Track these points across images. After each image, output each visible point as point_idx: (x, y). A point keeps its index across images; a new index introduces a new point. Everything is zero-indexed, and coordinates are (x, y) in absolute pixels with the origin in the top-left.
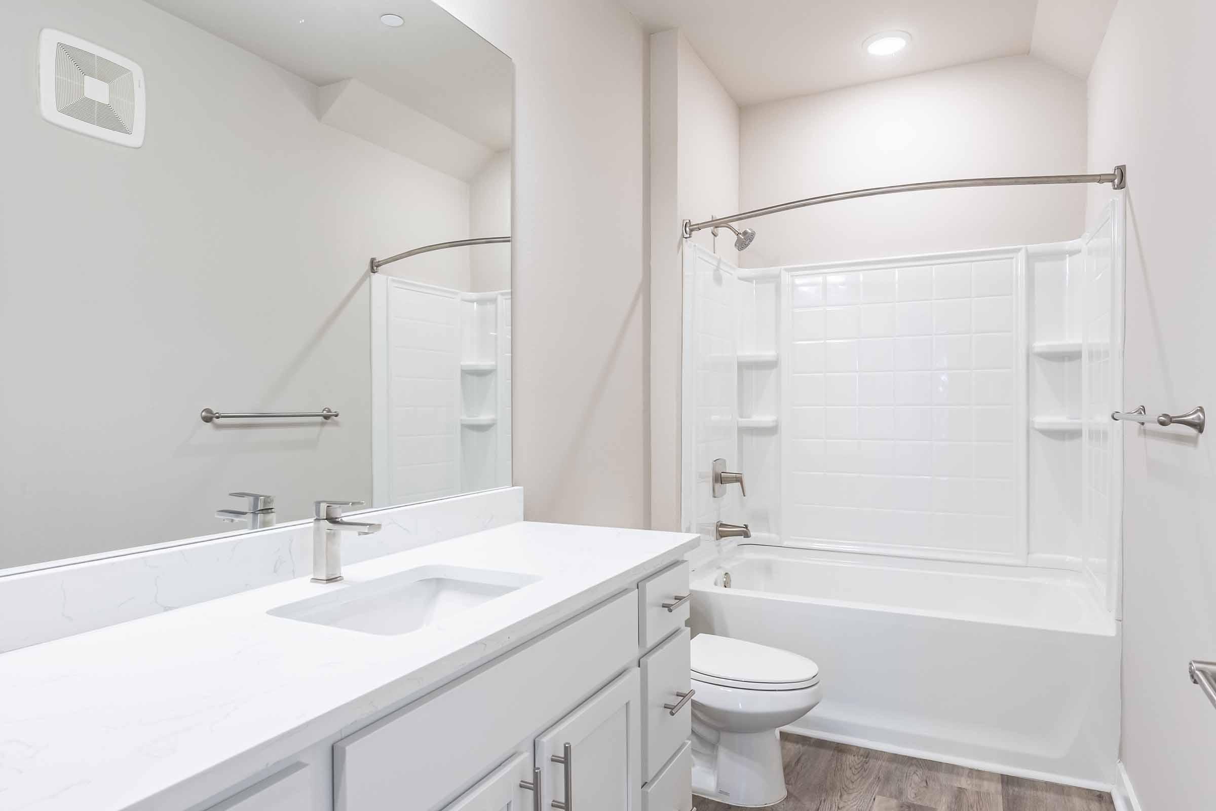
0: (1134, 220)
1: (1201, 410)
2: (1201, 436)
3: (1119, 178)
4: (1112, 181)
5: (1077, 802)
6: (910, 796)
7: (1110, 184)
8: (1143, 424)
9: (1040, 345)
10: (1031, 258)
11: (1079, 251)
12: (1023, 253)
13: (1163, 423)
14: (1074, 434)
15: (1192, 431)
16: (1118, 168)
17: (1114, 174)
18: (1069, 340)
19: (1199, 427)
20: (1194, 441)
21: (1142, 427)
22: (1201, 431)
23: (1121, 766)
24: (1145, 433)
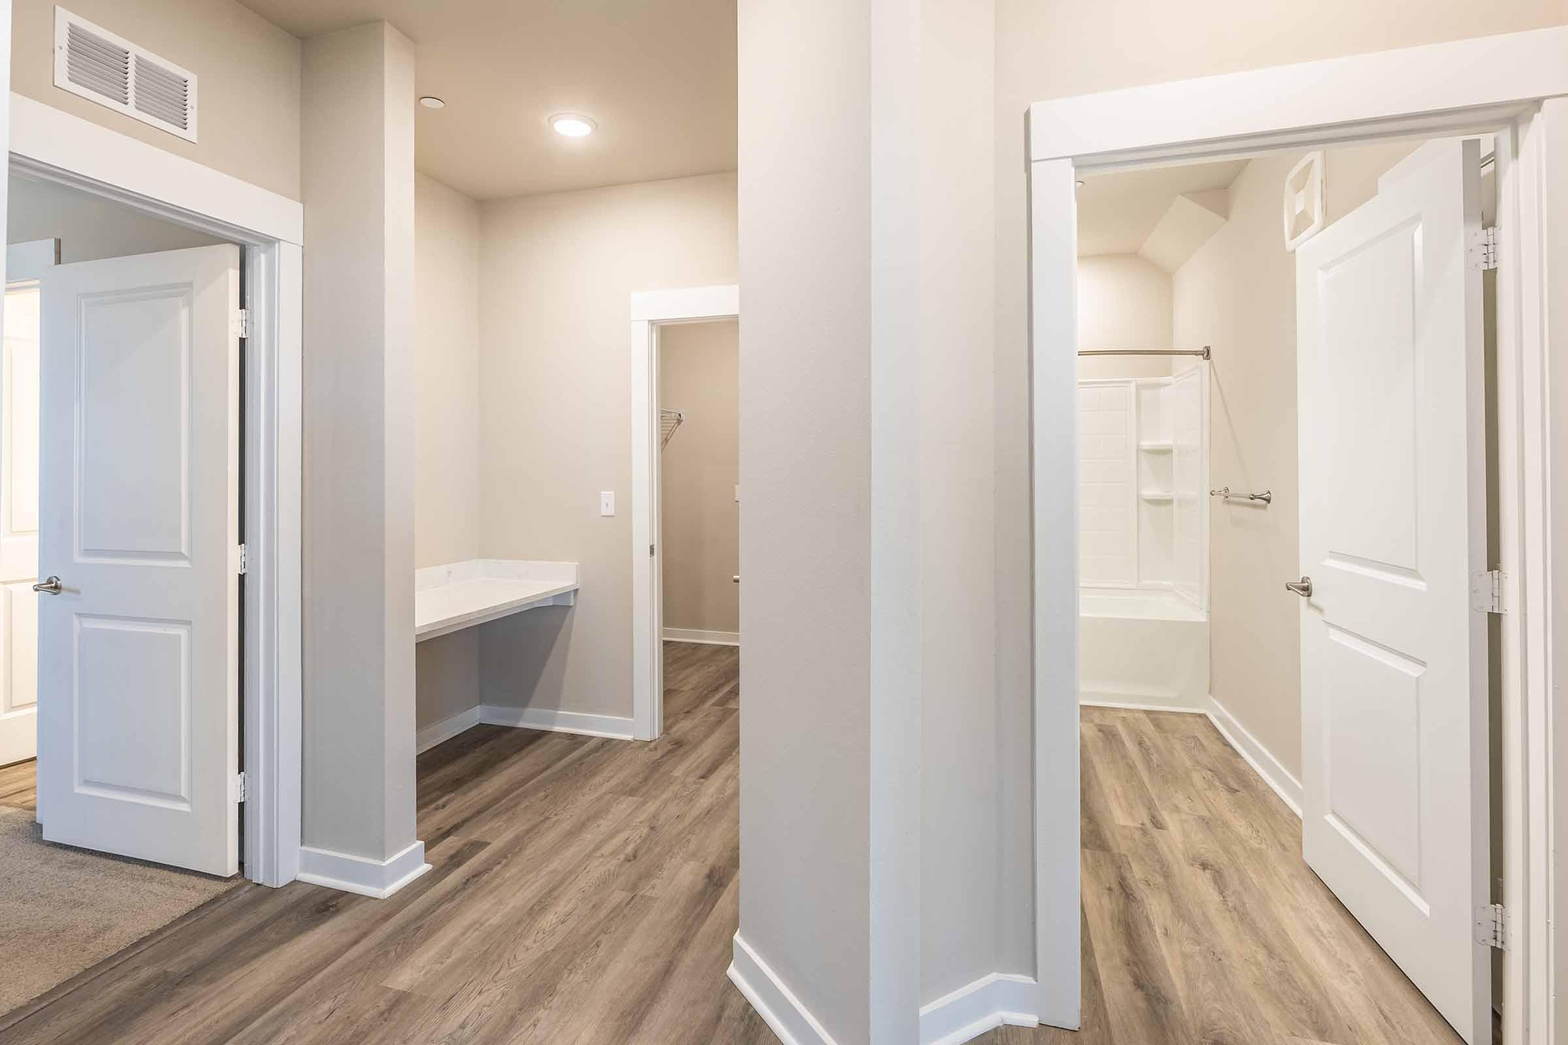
0: (1218, 381)
1: (1269, 492)
2: (1268, 505)
3: (1206, 353)
4: (1203, 355)
5: (1190, 719)
6: (1097, 721)
7: (1201, 356)
8: (1227, 497)
9: (1146, 444)
10: (1139, 387)
11: (1170, 384)
12: (1134, 383)
13: (1252, 499)
14: (1169, 502)
15: (1265, 502)
16: (1206, 347)
17: (1203, 351)
18: (1164, 442)
19: (1268, 501)
20: (1264, 507)
21: (1226, 499)
22: (1269, 502)
23: (1211, 698)
24: (1229, 502)
